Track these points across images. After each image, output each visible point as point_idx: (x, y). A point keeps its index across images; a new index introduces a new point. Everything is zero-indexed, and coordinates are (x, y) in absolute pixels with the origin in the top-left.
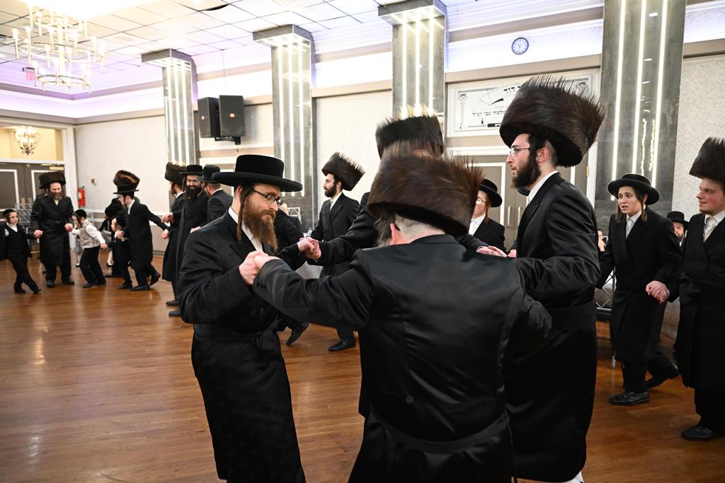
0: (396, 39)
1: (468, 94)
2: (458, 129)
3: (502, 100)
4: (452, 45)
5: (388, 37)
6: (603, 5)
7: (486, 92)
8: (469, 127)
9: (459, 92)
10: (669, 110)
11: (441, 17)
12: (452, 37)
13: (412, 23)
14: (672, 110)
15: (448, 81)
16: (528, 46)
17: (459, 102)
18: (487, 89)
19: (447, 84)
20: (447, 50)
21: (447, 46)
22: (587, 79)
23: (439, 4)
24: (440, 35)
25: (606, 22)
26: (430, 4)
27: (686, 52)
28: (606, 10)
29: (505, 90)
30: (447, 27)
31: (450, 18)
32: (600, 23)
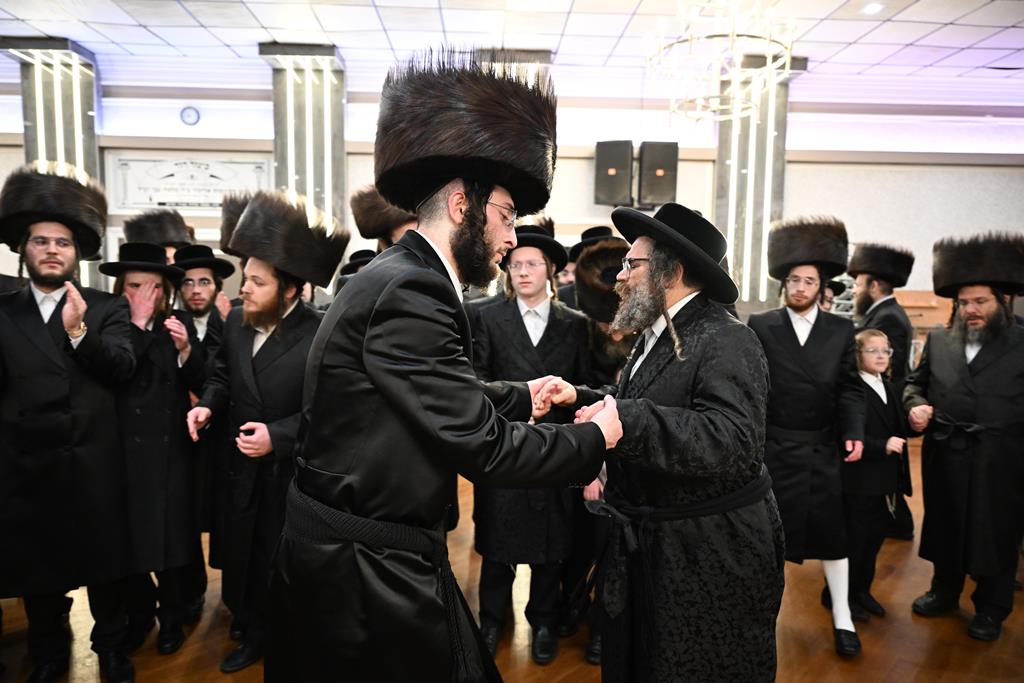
0: (25, 82)
1: (131, 164)
2: (120, 204)
3: (172, 175)
4: (106, 101)
5: (14, 77)
7: (153, 163)
8: (135, 204)
9: (120, 160)
10: (337, 203)
11: (87, 66)
12: (106, 92)
13: (49, 65)
14: (340, 203)
15: (103, 144)
16: (199, 117)
17: (120, 172)
18: (155, 161)
19: (102, 149)
20: (101, 107)
21: (99, 102)
22: (262, 163)
23: (78, 48)
24: (87, 87)
25: (275, 106)
26: (66, 48)
27: (348, 149)
28: (275, 94)
29: (176, 164)
30: (99, 78)
31: (101, 68)
32: (269, 105)
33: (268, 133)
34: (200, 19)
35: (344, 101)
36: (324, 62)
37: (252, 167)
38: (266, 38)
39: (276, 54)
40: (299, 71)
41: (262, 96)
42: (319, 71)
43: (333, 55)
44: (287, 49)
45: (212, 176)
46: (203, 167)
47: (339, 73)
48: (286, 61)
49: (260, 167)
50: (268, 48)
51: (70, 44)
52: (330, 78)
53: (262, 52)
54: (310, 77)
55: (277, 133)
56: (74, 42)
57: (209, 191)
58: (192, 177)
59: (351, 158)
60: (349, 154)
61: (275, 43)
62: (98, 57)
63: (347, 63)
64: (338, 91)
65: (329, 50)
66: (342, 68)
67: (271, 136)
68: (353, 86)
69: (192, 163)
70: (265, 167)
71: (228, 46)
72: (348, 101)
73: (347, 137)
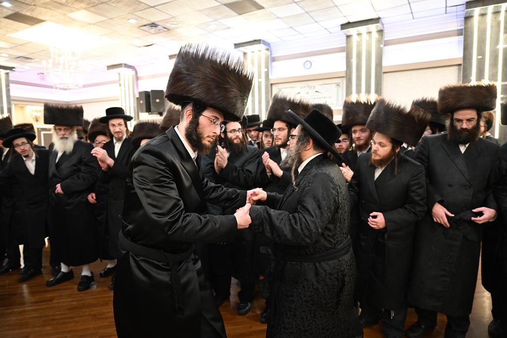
3: (299, 93)
4: (274, 64)
6: (345, 45)
7: (291, 89)
9: (278, 89)
11: (267, 49)
12: (273, 60)
13: (253, 52)
15: (272, 83)
16: (311, 65)
18: (292, 87)
19: (272, 85)
20: (271, 67)
21: (271, 64)
22: (340, 83)
23: (265, 43)
24: (267, 58)
25: (347, 54)
26: (260, 43)
27: (384, 70)
28: (347, 48)
29: (301, 88)
30: (271, 54)
31: (272, 49)
32: (344, 54)
33: (343, 68)
34: (315, 19)
35: (382, 46)
36: (373, 27)
37: (335, 85)
38: (345, 21)
39: (348, 28)
40: (359, 34)
41: (341, 50)
42: (370, 33)
43: (378, 23)
44: (355, 25)
45: (316, 92)
46: (312, 88)
47: (381, 32)
48: (352, 31)
49: (339, 85)
50: (344, 26)
51: (261, 41)
52: (375, 35)
53: (342, 29)
54: (365, 36)
55: (347, 67)
56: (263, 41)
57: (315, 99)
58: (308, 93)
59: (385, 75)
60: (384, 73)
61: (349, 23)
62: (271, 45)
63: (385, 26)
64: (379, 41)
65: (377, 20)
66: (382, 29)
67: (345, 69)
68: (388, 37)
69: (308, 86)
70: (341, 85)
71: (326, 29)
72: (385, 46)
73: (384, 64)
